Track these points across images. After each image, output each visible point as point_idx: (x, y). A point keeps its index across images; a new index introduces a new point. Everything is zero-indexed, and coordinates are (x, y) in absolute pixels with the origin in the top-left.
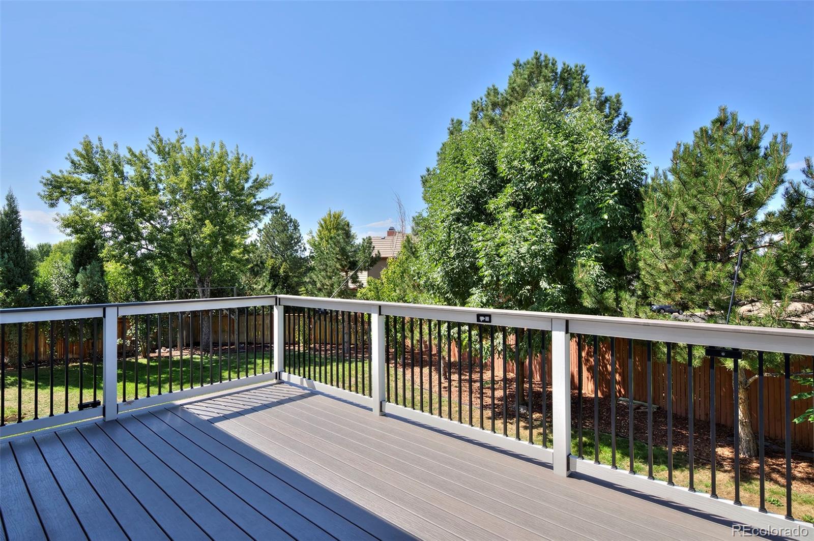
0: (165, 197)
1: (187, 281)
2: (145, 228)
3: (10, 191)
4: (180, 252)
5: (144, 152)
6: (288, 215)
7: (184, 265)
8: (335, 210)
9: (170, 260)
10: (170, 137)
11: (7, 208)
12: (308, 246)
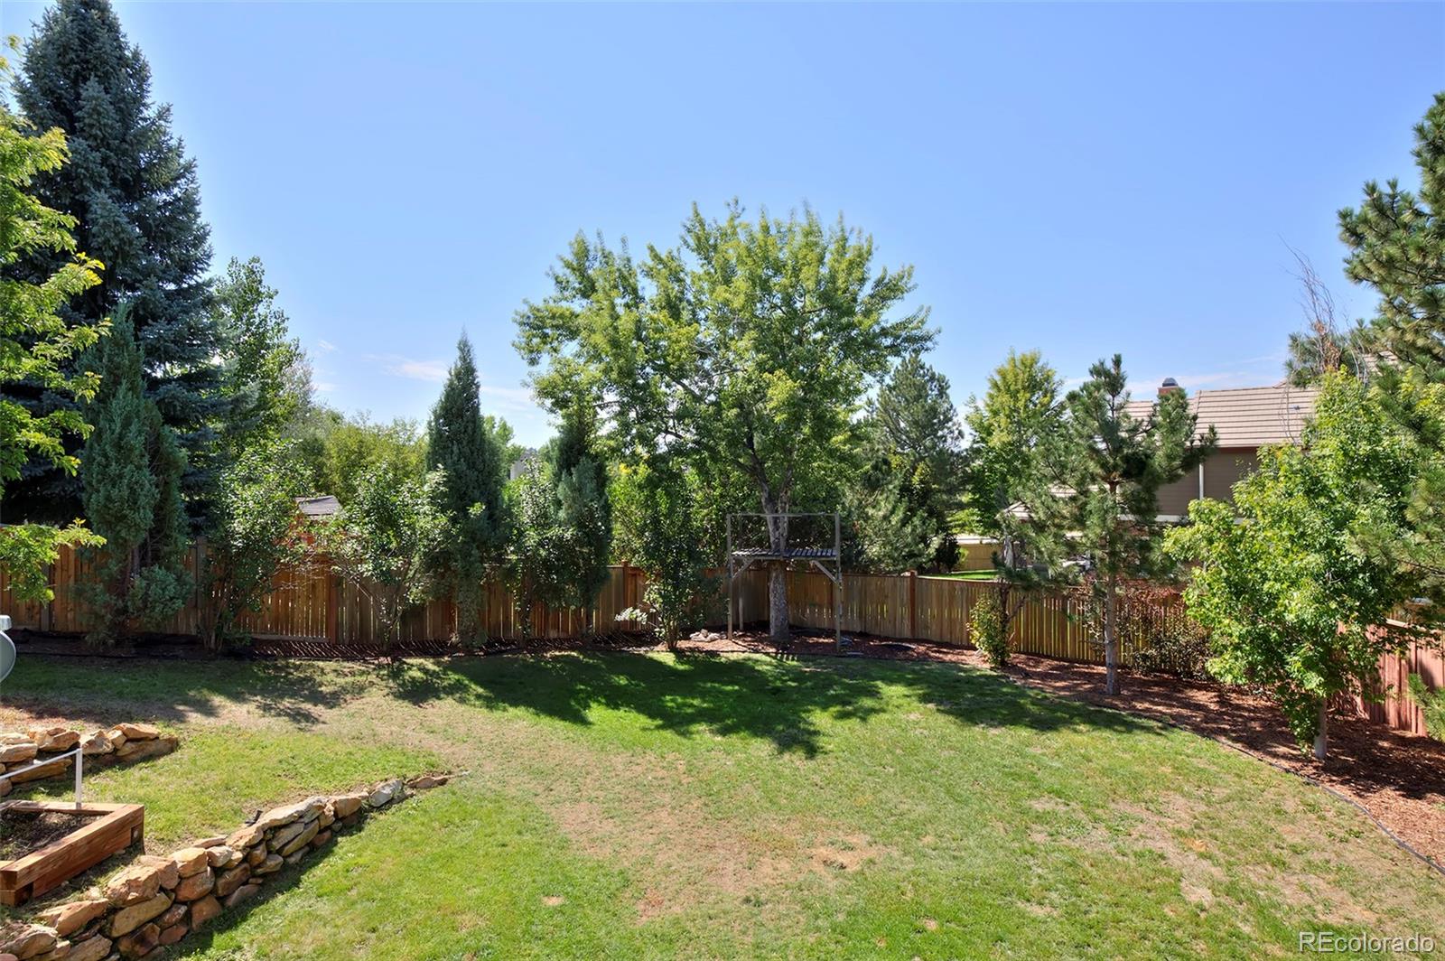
0: (708, 334)
1: (745, 498)
2: (673, 395)
3: (464, 334)
4: (733, 442)
5: (675, 253)
6: (927, 366)
7: (740, 466)
8: (1023, 349)
9: (715, 456)
10: (717, 217)
11: (459, 364)
12: (966, 429)
